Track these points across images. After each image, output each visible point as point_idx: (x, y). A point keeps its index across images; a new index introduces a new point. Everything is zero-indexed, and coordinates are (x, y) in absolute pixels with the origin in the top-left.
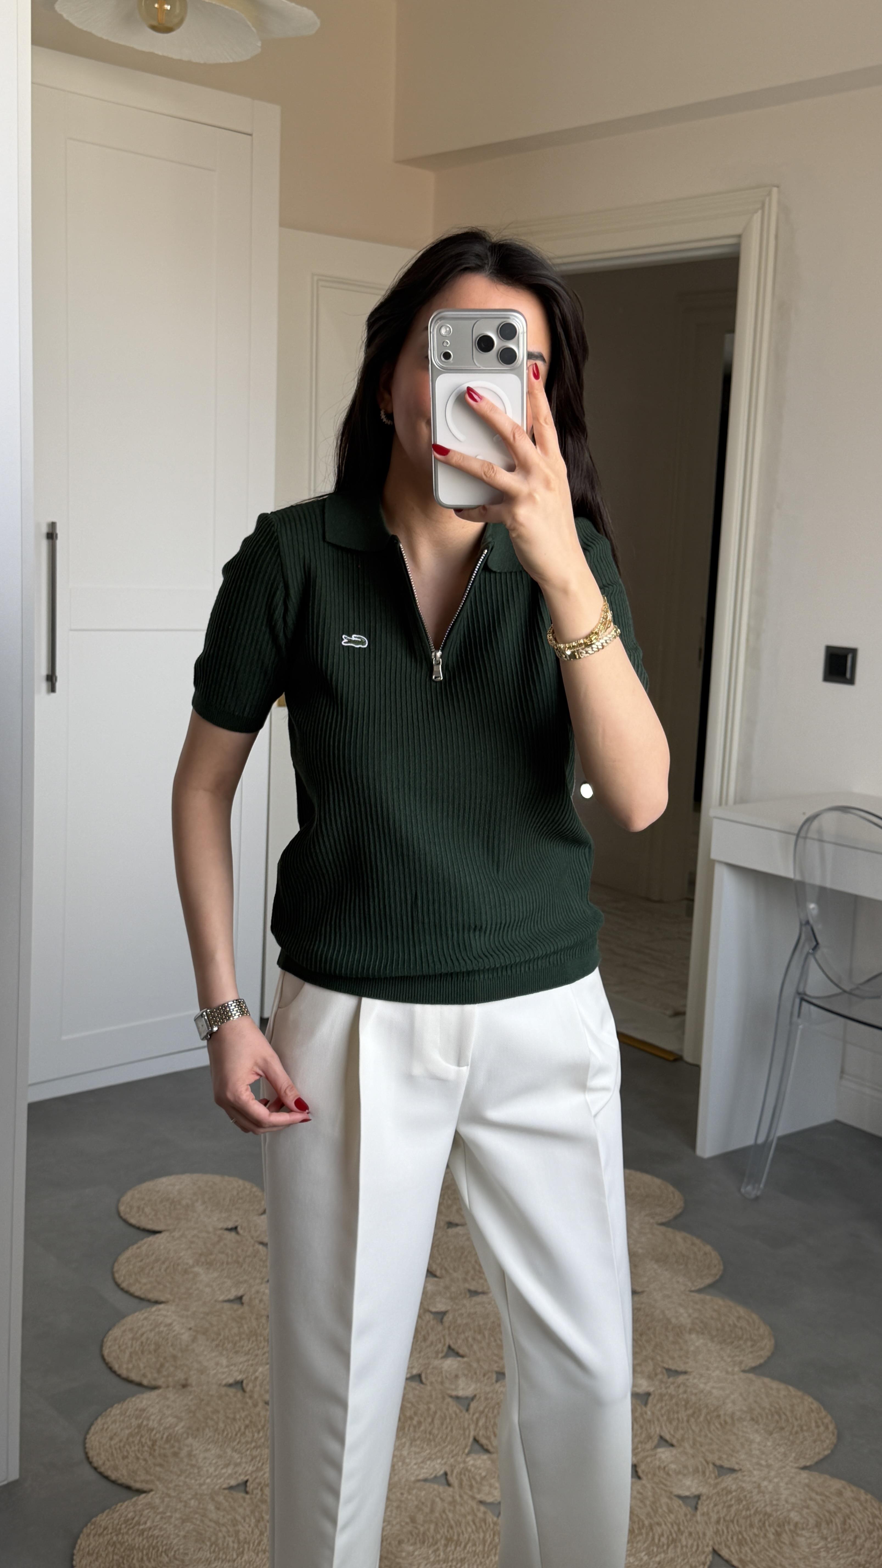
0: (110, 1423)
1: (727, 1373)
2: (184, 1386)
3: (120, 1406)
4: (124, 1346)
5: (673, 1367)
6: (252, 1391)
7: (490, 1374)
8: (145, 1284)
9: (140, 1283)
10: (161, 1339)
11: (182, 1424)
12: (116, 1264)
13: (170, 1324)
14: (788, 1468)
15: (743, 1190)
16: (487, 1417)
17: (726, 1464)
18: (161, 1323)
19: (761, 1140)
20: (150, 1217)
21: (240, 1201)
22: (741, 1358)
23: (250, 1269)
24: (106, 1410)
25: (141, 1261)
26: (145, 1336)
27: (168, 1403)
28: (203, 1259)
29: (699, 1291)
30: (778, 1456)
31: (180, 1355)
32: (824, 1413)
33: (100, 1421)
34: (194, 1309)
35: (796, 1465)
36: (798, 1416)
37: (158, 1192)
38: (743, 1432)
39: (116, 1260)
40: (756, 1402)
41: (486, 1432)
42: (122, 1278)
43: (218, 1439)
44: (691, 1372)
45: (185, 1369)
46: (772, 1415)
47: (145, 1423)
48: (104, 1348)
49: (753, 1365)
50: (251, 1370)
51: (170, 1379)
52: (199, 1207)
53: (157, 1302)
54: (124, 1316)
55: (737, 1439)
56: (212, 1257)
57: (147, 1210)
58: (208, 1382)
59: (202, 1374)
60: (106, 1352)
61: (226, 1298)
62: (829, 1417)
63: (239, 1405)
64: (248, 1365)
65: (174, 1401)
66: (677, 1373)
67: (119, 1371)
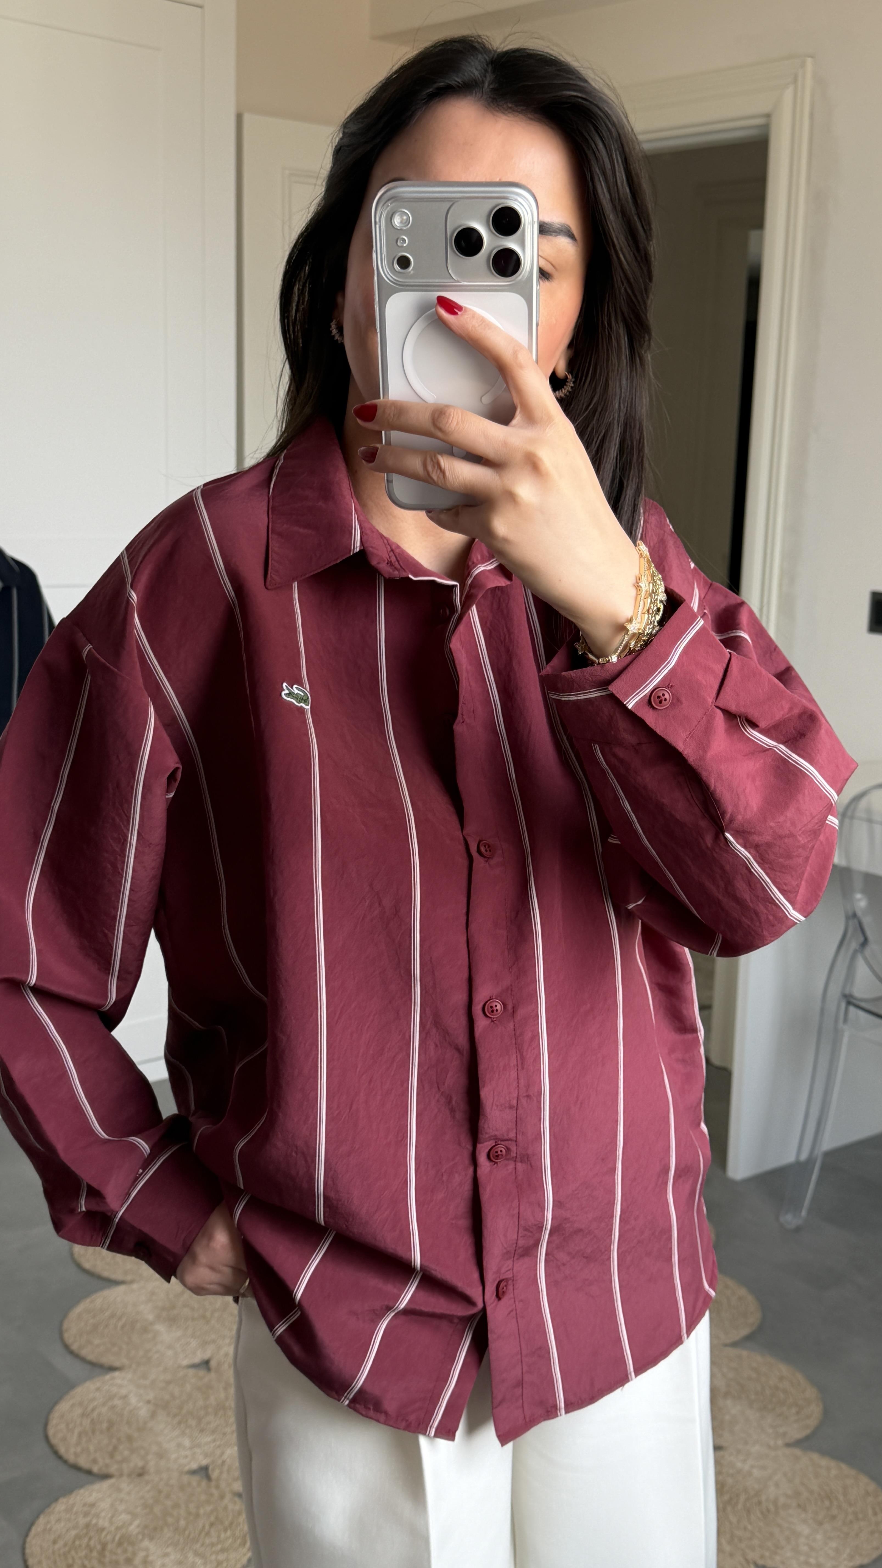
0: (53, 1522)
1: (769, 1447)
2: (140, 1475)
3: (65, 1500)
4: (72, 1425)
6: (218, 1480)
8: (98, 1346)
9: (92, 1344)
10: (115, 1416)
11: (136, 1523)
12: (65, 1322)
13: (126, 1397)
18: (115, 1395)
19: (803, 1157)
22: (784, 1429)
24: (48, 1506)
25: (95, 1317)
26: (97, 1411)
27: (121, 1495)
28: (163, 1317)
29: (733, 1344)
31: (136, 1434)
33: (42, 1520)
34: (154, 1377)
36: (852, 1501)
38: (788, 1522)
39: (65, 1316)
40: (802, 1484)
43: (179, 1540)
45: (142, 1453)
46: (822, 1501)
47: (94, 1521)
48: (49, 1427)
49: (799, 1437)
50: (218, 1452)
51: (124, 1466)
53: (112, 1369)
54: (72, 1387)
55: (782, 1531)
58: (168, 1469)
59: (161, 1458)
60: (51, 1432)
61: (191, 1363)
63: (203, 1497)
64: (214, 1447)
65: (129, 1493)
67: (65, 1456)
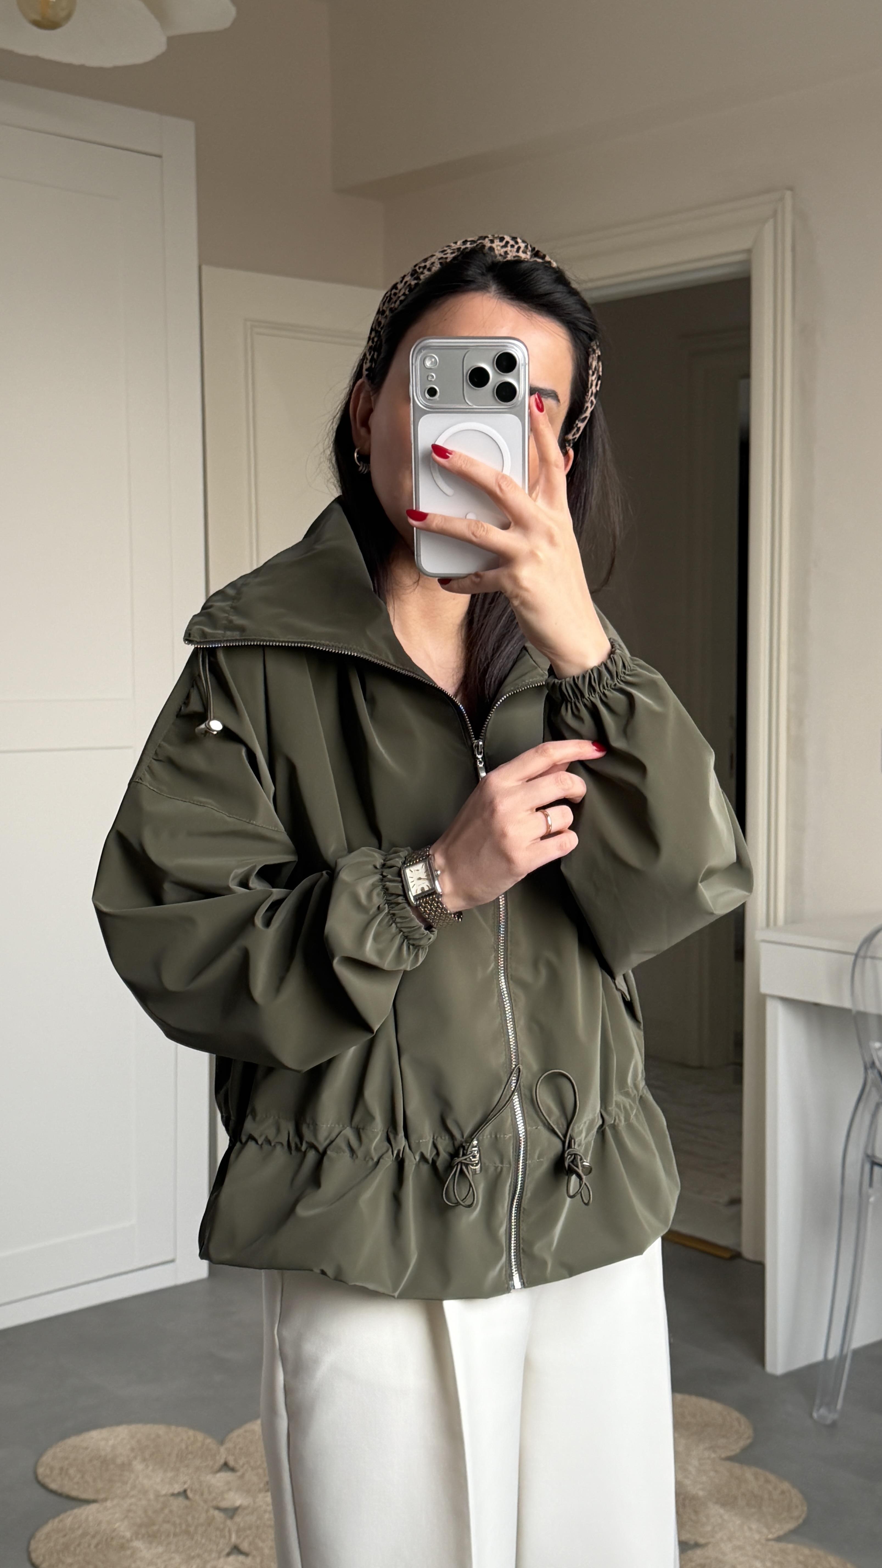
12: (33, 1542)
15: (815, 1414)
19: (832, 1355)
20: (75, 1480)
21: (190, 1456)
23: (203, 1541)
25: (65, 1535)
28: (143, 1531)
37: (86, 1448)
39: (32, 1536)
42: (41, 1559)
52: (138, 1466)
56: (155, 1528)
57: (72, 1472)
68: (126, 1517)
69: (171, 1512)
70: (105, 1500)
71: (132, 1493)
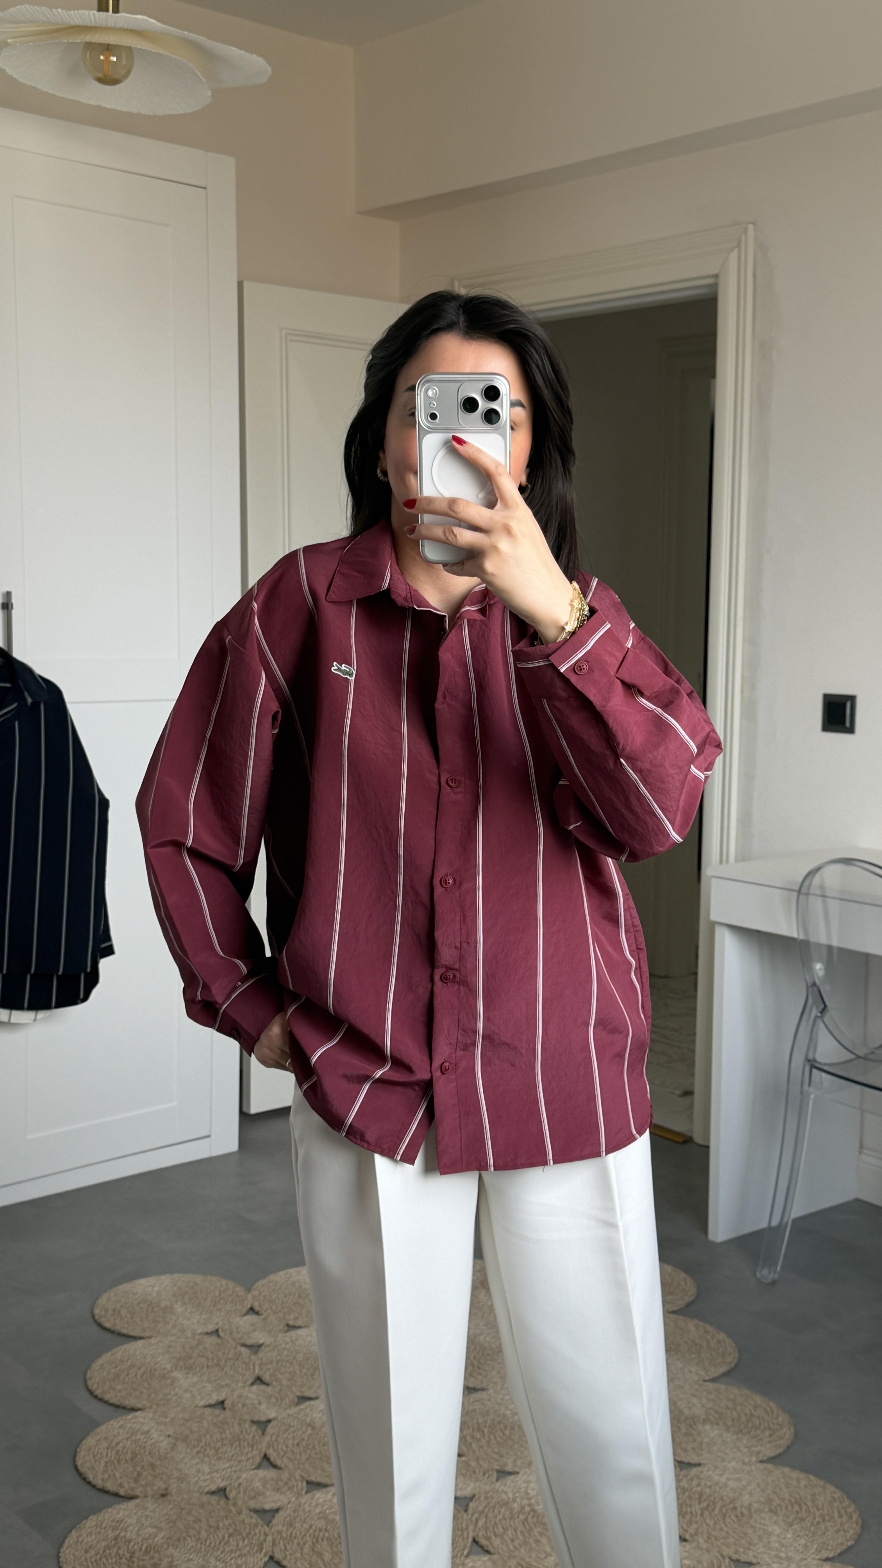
0: (85, 1535)
1: (744, 1463)
2: (163, 1496)
3: (95, 1518)
4: (99, 1456)
5: (686, 1460)
6: (235, 1499)
7: (490, 1472)
8: (120, 1391)
9: (114, 1389)
10: (138, 1448)
11: (162, 1534)
12: (89, 1372)
13: (148, 1432)
14: (810, 1560)
15: (758, 1275)
16: (487, 1516)
17: (744, 1558)
18: (138, 1431)
19: (775, 1223)
20: (126, 1320)
21: (222, 1301)
22: (758, 1448)
23: (232, 1373)
24: (80, 1522)
25: (116, 1367)
26: (121, 1444)
27: (146, 1513)
28: (181, 1363)
29: (713, 1380)
30: (798, 1548)
31: (158, 1463)
32: (847, 1502)
33: (74, 1535)
34: (173, 1416)
35: (818, 1557)
36: (820, 1507)
37: (135, 1294)
38: (760, 1523)
39: (89, 1367)
40: (774, 1492)
41: (486, 1533)
42: (96, 1386)
43: (201, 1548)
44: (705, 1464)
45: (164, 1477)
46: (792, 1507)
47: (122, 1534)
48: (77, 1458)
49: (772, 1455)
50: (235, 1477)
51: (148, 1489)
52: (179, 1309)
53: (133, 1410)
54: (97, 1425)
55: (755, 1532)
56: (192, 1361)
57: (123, 1313)
58: (189, 1491)
59: (182, 1482)
60: (79, 1462)
61: (207, 1403)
62: (853, 1506)
63: (223, 1513)
64: (231, 1472)
65: (153, 1511)
66: (690, 1465)
67: (94, 1482)
68: (168, 1352)
69: (205, 1348)
70: (150, 1337)
71: (172, 1332)
